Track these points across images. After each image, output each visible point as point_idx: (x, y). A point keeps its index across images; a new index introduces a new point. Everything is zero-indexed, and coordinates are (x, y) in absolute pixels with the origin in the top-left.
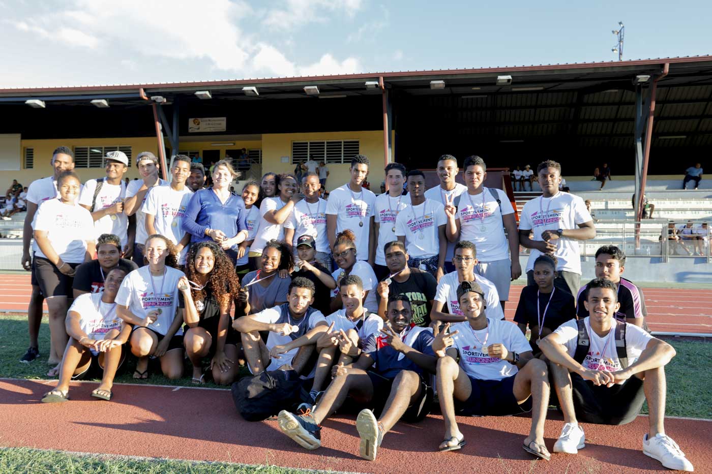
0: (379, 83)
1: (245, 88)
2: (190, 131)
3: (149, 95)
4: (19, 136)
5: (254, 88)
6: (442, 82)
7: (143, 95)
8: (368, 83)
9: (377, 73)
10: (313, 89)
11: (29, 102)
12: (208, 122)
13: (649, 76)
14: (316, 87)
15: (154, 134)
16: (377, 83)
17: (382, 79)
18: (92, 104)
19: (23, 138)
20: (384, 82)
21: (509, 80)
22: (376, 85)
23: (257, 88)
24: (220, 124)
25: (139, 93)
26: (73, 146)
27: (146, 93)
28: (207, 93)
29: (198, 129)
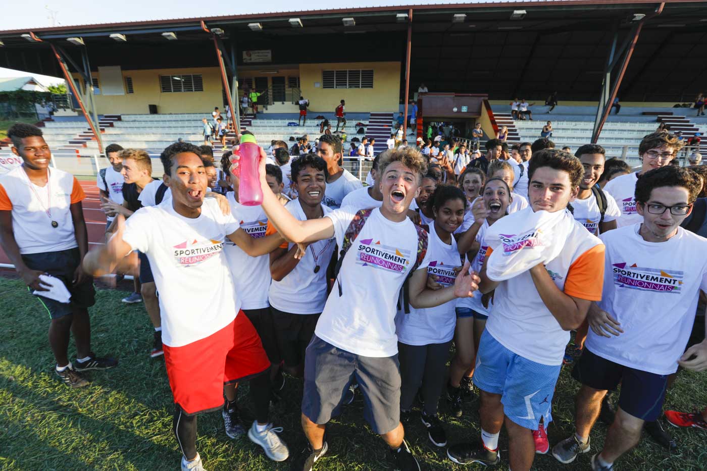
1: (291, 20)
2: (245, 61)
3: (209, 27)
4: (119, 67)
5: (298, 20)
6: (464, 15)
7: (204, 27)
8: (399, 15)
9: (408, 6)
10: (350, 20)
11: (113, 35)
12: (258, 54)
13: (644, 15)
14: (352, 19)
15: (217, 64)
16: (407, 15)
17: (411, 11)
18: (163, 36)
19: (123, 69)
20: (413, 15)
21: (523, 15)
22: (406, 17)
23: (301, 20)
24: (267, 56)
25: (200, 26)
26: (159, 76)
27: (207, 26)
28: (258, 24)
29: (251, 59)
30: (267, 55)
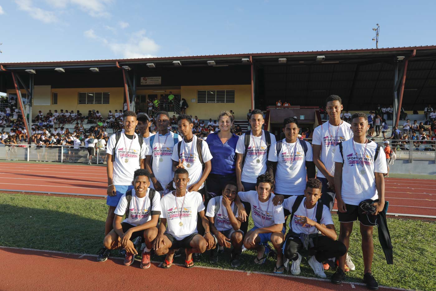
0: (249, 59)
1: (174, 62)
2: (141, 84)
5: (179, 62)
6: (285, 59)
7: (118, 65)
8: (243, 59)
9: (249, 54)
10: (212, 62)
11: (57, 69)
12: (152, 79)
13: (404, 57)
14: (214, 61)
16: (248, 59)
17: (251, 57)
18: (90, 70)
20: (252, 59)
21: (323, 58)
22: (248, 60)
23: (181, 62)
27: (120, 64)
28: (153, 64)
29: (146, 83)
30: (158, 80)
